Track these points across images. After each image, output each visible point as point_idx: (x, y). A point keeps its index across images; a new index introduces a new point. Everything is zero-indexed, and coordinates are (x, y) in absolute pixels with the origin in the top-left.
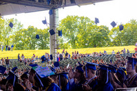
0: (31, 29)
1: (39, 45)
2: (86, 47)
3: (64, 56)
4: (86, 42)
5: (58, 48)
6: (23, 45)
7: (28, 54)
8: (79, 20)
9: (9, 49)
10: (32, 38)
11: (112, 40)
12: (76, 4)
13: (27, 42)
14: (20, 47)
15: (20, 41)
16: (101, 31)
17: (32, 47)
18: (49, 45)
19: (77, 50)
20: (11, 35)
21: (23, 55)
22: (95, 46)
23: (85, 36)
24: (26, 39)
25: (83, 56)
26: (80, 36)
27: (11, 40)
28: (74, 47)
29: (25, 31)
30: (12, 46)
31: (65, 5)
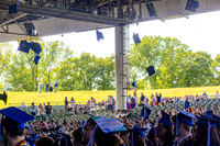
0: (86, 58)
1: (98, 83)
2: (174, 86)
3: (138, 101)
4: (174, 78)
5: (128, 89)
6: (73, 83)
7: (81, 98)
8: (163, 43)
9: (51, 90)
10: (88, 72)
11: (216, 76)
12: (157, 18)
13: (79, 79)
14: (68, 86)
15: (69, 77)
16: (198, 60)
17: (87, 86)
18: (114, 84)
19: (159, 91)
20: (53, 67)
21: (72, 99)
22: (189, 85)
23: (172, 69)
24: (78, 74)
25: (169, 101)
26: (163, 69)
27: (54, 75)
28: (155, 86)
29: (76, 61)
30: (56, 85)
31: (141, 19)
